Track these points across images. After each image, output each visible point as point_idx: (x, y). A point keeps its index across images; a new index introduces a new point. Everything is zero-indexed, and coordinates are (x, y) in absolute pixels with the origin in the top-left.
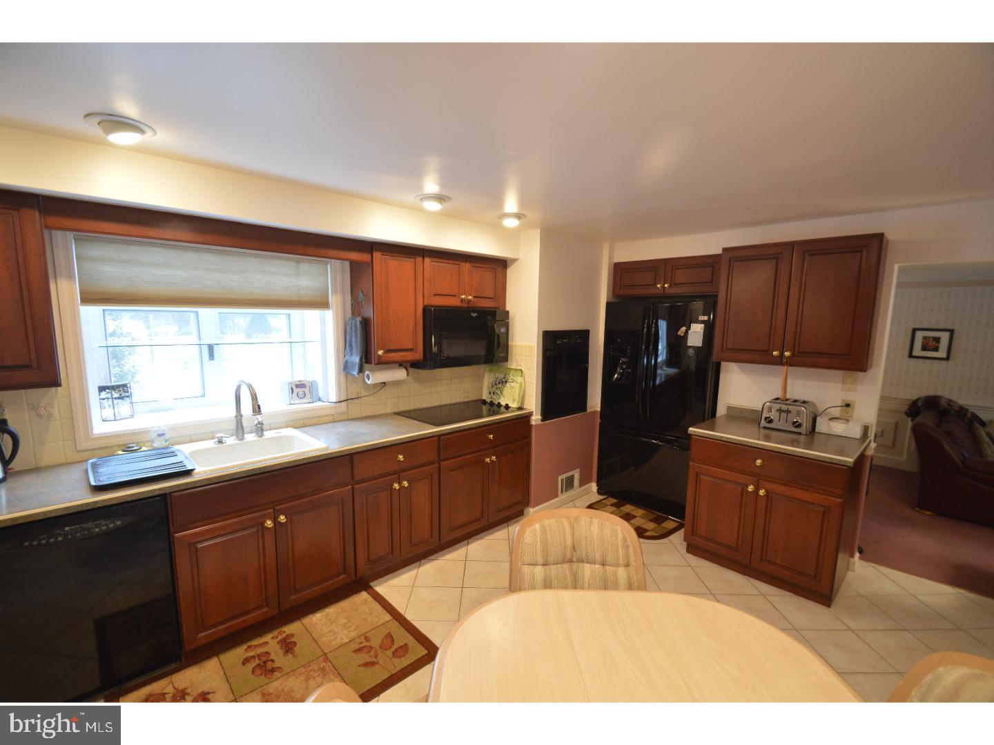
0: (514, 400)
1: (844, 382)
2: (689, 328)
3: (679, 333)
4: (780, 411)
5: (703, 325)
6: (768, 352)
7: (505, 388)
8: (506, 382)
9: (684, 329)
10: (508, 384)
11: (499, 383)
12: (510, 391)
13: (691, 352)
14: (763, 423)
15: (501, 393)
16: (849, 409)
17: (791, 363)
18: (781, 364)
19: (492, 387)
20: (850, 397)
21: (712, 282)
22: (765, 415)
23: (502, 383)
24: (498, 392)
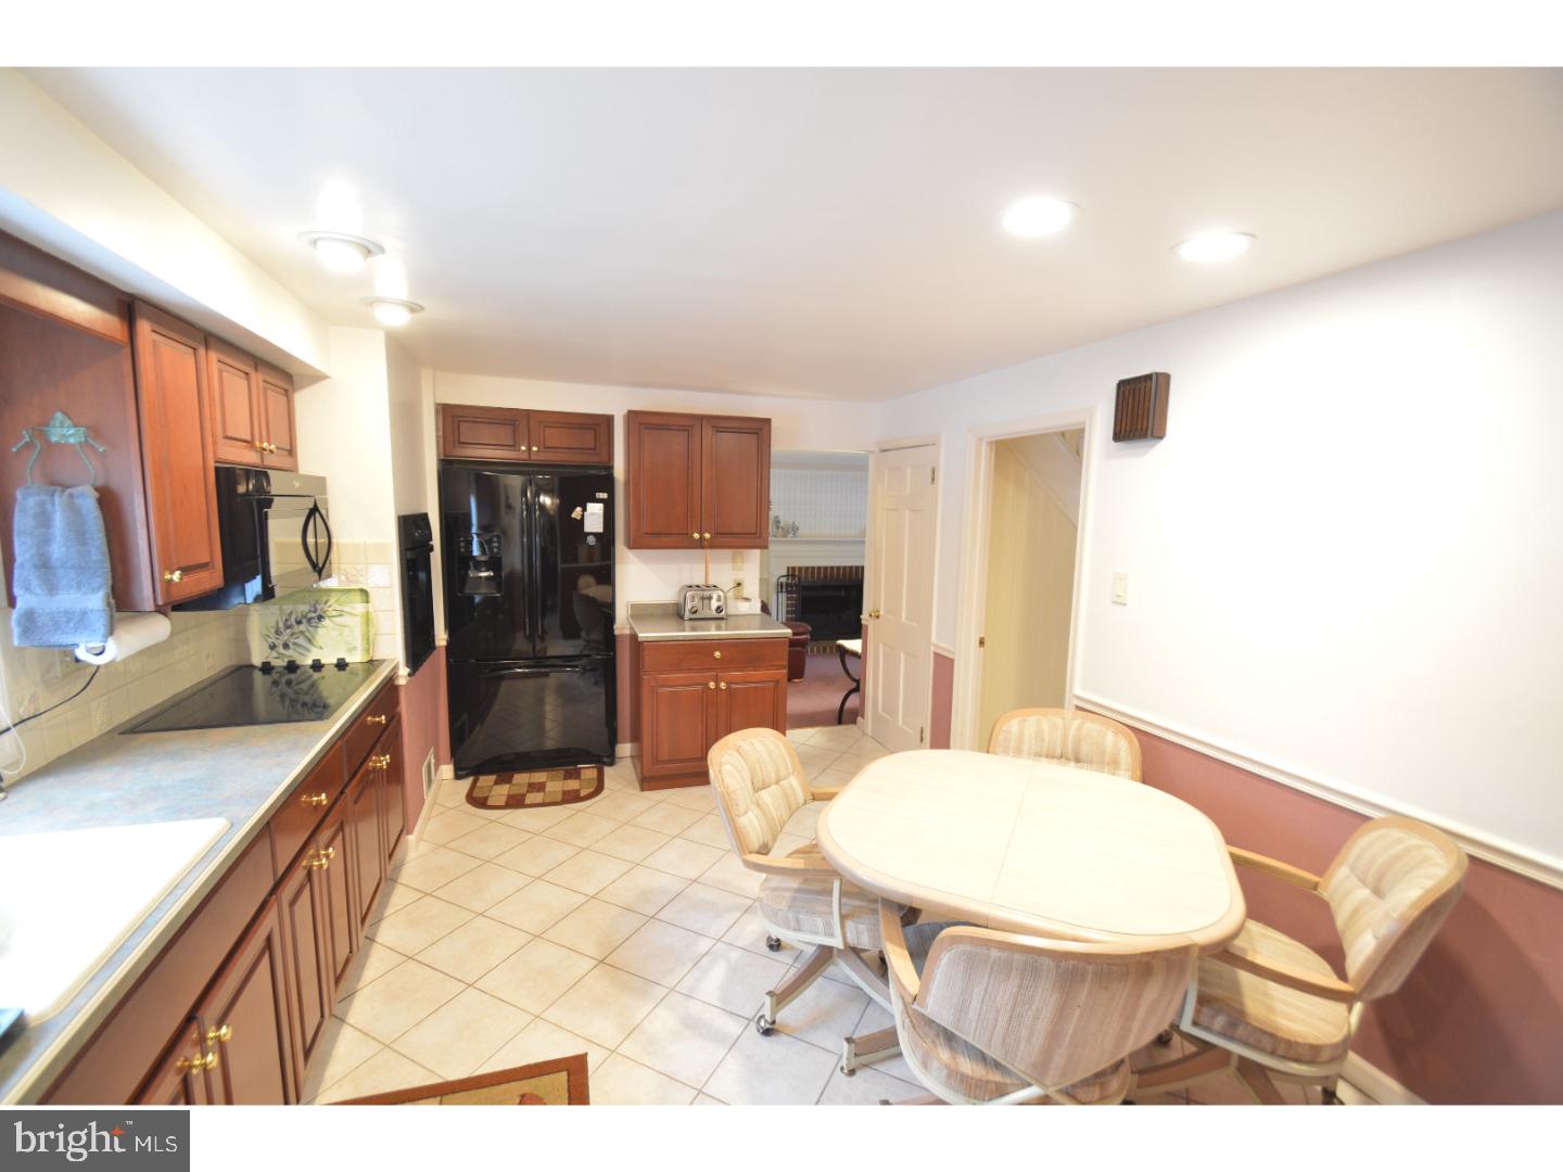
0: (351, 650)
1: (734, 560)
2: (584, 510)
3: (573, 516)
4: (703, 598)
5: (601, 505)
6: (687, 535)
7: (321, 631)
8: (320, 618)
9: (579, 509)
10: (326, 622)
11: (299, 622)
12: (335, 634)
13: (591, 540)
14: (687, 615)
15: (310, 641)
16: (740, 588)
17: (712, 545)
18: (702, 547)
19: (278, 632)
20: (740, 576)
21: (595, 449)
22: (689, 606)
23: (309, 620)
24: (301, 641)
